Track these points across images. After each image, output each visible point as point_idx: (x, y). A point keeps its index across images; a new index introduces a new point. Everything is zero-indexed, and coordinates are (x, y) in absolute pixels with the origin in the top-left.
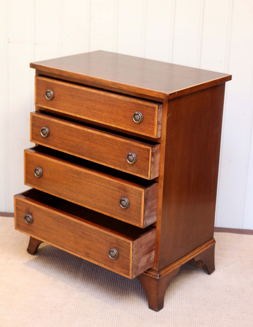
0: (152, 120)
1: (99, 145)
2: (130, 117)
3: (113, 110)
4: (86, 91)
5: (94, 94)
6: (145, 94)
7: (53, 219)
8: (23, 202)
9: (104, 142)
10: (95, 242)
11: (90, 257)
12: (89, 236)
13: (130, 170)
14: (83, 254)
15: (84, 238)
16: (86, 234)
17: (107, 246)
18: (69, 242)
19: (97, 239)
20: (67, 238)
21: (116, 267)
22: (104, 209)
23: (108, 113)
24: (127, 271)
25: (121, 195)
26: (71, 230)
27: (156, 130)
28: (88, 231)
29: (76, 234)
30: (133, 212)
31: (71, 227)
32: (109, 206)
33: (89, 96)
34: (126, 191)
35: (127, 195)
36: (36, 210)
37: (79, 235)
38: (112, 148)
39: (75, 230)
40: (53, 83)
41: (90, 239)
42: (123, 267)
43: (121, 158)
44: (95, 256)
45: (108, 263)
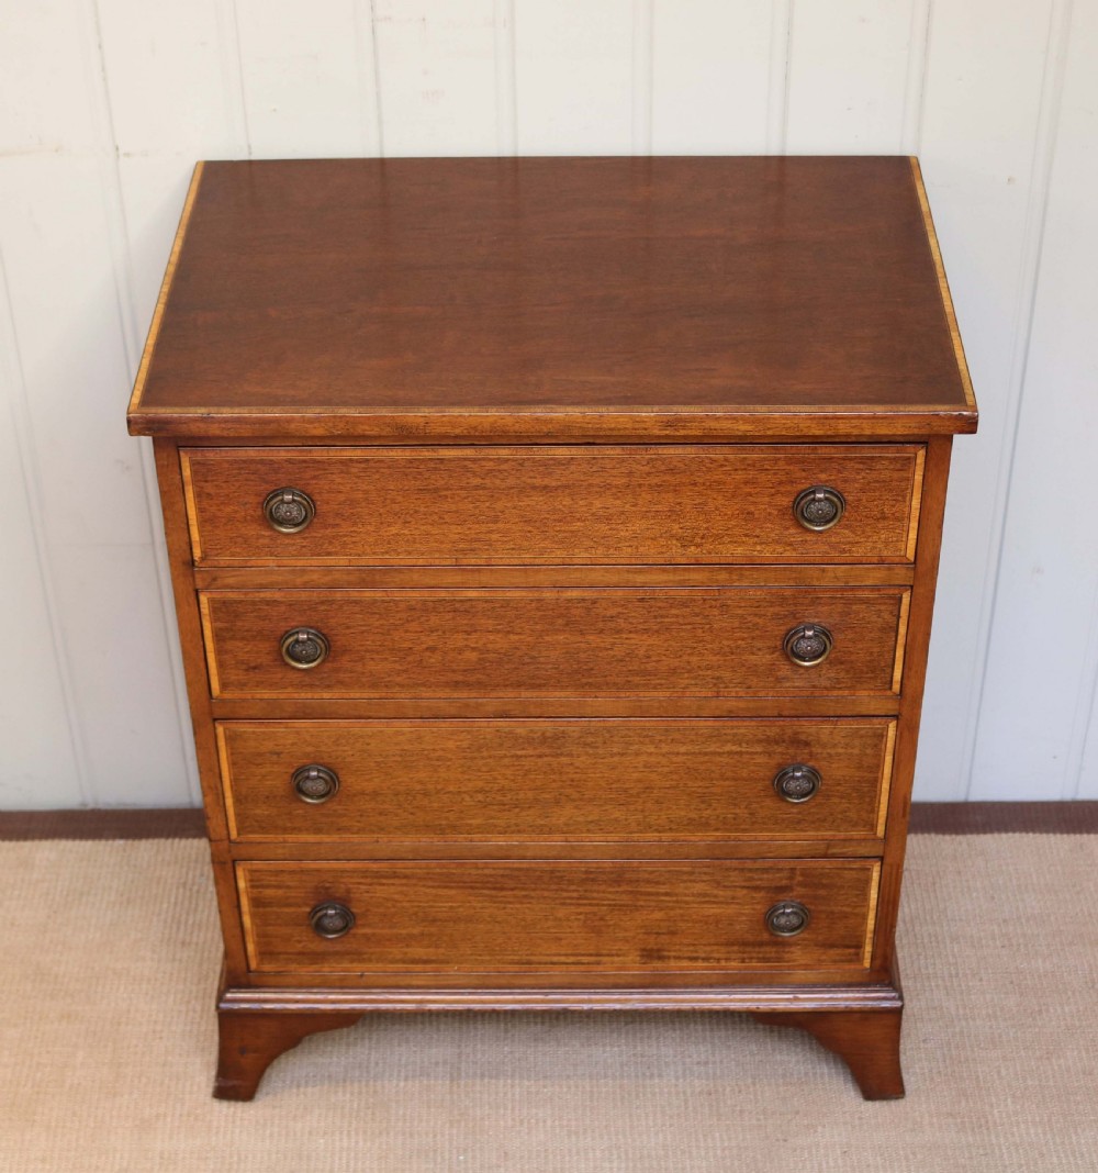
0: (892, 502)
1: (630, 632)
2: (775, 511)
3: (680, 503)
4: (515, 460)
5: (564, 465)
7: (472, 888)
8: (292, 872)
9: (655, 617)
10: (695, 905)
11: (669, 957)
12: (667, 894)
13: (797, 684)
14: (633, 957)
15: (637, 908)
16: (649, 894)
17: (758, 903)
18: (561, 939)
19: (705, 895)
20: (548, 928)
21: (800, 953)
22: (688, 824)
23: (652, 521)
24: (852, 951)
25: (781, 761)
26: (568, 901)
27: (913, 535)
28: (658, 883)
29: (598, 905)
30: (836, 800)
31: (566, 891)
32: (715, 809)
33: (532, 474)
34: (807, 744)
35: (811, 754)
36: (369, 881)
37: (610, 905)
38: (700, 631)
39: (588, 894)
40: (305, 461)
41: (669, 902)
42: (832, 946)
43: (753, 654)
44: (691, 948)
45: (758, 953)
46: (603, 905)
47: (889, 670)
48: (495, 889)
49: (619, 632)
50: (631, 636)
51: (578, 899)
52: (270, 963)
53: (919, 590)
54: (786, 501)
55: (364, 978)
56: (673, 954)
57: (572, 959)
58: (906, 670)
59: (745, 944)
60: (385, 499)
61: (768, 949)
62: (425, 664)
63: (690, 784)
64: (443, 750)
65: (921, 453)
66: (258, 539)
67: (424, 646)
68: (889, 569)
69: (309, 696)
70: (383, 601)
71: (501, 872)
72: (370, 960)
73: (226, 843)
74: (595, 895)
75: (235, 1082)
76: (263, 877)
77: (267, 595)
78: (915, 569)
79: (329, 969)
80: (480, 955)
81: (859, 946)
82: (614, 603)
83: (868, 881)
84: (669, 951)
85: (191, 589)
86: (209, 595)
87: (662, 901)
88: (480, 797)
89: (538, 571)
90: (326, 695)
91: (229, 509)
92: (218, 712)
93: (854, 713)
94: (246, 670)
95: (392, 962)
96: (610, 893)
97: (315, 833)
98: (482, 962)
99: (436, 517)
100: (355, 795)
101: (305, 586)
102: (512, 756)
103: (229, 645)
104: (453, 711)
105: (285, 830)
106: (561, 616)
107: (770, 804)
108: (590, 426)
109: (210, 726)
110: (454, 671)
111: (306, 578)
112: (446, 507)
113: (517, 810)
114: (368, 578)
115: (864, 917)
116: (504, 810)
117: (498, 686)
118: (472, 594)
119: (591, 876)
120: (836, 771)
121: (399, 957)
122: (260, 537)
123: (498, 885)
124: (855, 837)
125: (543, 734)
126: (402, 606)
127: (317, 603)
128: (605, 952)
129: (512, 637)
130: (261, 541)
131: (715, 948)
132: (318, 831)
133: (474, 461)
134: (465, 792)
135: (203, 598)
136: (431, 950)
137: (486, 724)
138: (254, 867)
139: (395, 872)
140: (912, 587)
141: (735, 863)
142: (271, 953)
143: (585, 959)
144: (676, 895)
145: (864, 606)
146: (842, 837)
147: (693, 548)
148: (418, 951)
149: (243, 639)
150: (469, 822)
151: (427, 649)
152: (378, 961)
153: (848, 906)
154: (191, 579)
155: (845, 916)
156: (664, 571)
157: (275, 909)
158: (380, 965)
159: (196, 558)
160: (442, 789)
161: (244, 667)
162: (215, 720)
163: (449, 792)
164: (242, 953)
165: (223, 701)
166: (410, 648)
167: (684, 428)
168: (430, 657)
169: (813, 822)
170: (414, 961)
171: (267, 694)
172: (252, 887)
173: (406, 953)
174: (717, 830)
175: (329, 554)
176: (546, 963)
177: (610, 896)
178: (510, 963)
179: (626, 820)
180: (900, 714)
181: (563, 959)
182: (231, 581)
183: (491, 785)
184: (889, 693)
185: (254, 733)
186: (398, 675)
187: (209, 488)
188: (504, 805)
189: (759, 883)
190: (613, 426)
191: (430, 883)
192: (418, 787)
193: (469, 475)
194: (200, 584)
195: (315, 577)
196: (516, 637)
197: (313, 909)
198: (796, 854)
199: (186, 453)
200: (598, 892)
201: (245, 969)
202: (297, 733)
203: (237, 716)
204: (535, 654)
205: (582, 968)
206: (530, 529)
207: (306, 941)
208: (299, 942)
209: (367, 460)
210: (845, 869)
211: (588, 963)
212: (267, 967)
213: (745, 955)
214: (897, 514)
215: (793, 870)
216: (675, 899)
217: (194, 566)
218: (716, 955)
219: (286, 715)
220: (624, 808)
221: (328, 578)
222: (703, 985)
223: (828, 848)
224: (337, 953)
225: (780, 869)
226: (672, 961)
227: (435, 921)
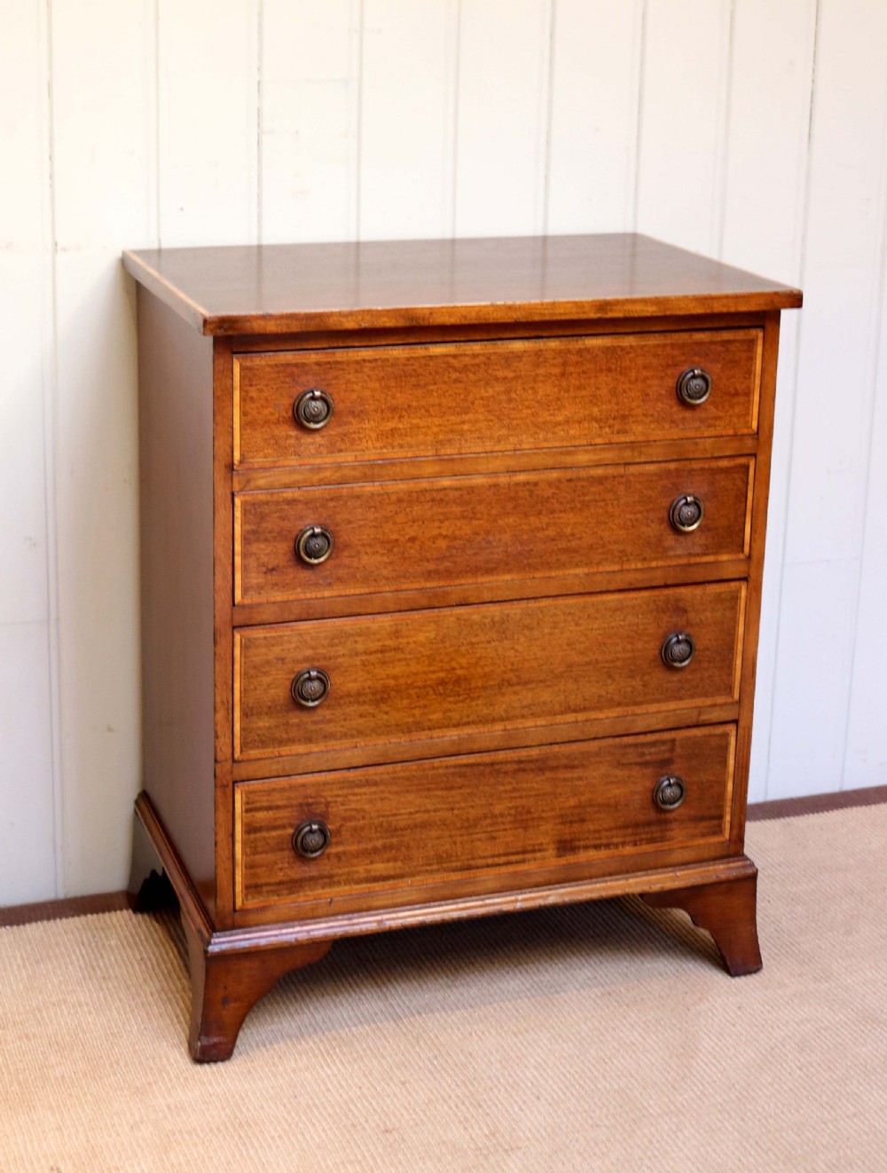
1: (561, 512)
2: (663, 392)
4: (484, 354)
5: (518, 357)
6: (725, 310)
7: (428, 790)
8: (284, 790)
9: (579, 496)
10: (601, 788)
11: (579, 848)
12: (579, 779)
13: (678, 553)
14: (551, 852)
16: (566, 780)
17: (647, 780)
18: (495, 838)
19: (608, 776)
20: (487, 827)
21: (678, 830)
22: (598, 702)
23: (580, 406)
24: (716, 822)
25: (666, 631)
26: (504, 795)
27: (756, 408)
28: (573, 767)
29: (526, 796)
30: (705, 665)
31: (503, 784)
32: (618, 684)
34: (685, 610)
35: (688, 620)
36: (345, 791)
37: (536, 795)
38: (611, 506)
39: (519, 786)
40: (329, 363)
41: (581, 786)
42: (703, 818)
43: (648, 526)
44: (597, 835)
45: (647, 833)
47: (741, 535)
48: (446, 789)
49: (553, 512)
50: (562, 515)
51: (511, 791)
52: (254, 898)
53: (761, 457)
54: (671, 383)
55: (333, 903)
56: (582, 843)
57: (502, 860)
58: (753, 534)
59: (637, 825)
60: (387, 395)
61: (653, 828)
62: (406, 555)
64: (415, 642)
65: (761, 335)
66: (287, 439)
67: (407, 537)
68: (741, 440)
69: (313, 595)
70: (379, 495)
71: (452, 770)
72: (339, 883)
73: (230, 761)
74: (525, 786)
75: (216, 1040)
76: (257, 798)
77: (289, 494)
78: (758, 439)
79: (305, 898)
80: (430, 865)
81: (721, 817)
82: (550, 484)
83: (726, 748)
84: (579, 840)
85: (228, 492)
86: (242, 498)
87: (576, 786)
89: (496, 457)
90: (327, 594)
91: (266, 412)
92: (239, 619)
93: (717, 578)
94: (266, 573)
95: (357, 882)
96: (536, 782)
97: (306, 743)
98: (432, 872)
99: (423, 411)
100: (341, 698)
101: (321, 483)
102: (468, 644)
103: (254, 548)
104: (424, 602)
105: (281, 743)
106: (511, 499)
107: (659, 676)
108: (547, 312)
109: (230, 632)
110: (428, 560)
111: (321, 475)
112: (431, 401)
113: (469, 700)
114: (369, 472)
115: (724, 786)
116: (459, 701)
117: (461, 572)
118: (446, 482)
119: (522, 766)
120: (704, 639)
121: (363, 875)
122: (288, 437)
123: (449, 785)
124: (719, 702)
125: (492, 620)
126: (394, 498)
127: (327, 500)
128: (529, 848)
129: (474, 522)
130: (289, 442)
131: (615, 832)
132: (309, 740)
133: (455, 356)
134: (429, 686)
135: (238, 501)
136: (391, 864)
137: (449, 613)
138: (251, 788)
139: (367, 780)
140: (755, 455)
141: (631, 740)
142: (256, 886)
143: (513, 858)
144: (587, 778)
145: (723, 475)
146: (709, 703)
147: (607, 429)
148: (380, 868)
149: (266, 540)
150: (431, 717)
151: (409, 539)
152: (347, 882)
153: (714, 774)
154: (230, 482)
155: (712, 785)
156: (586, 451)
157: (265, 834)
158: (347, 888)
159: (236, 462)
160: (411, 684)
161: (264, 569)
162: (234, 627)
163: (416, 687)
164: (231, 889)
165: (243, 607)
166: (397, 540)
167: (611, 311)
168: (411, 548)
169: (689, 690)
170: (376, 879)
171: (279, 596)
172: (247, 811)
173: (368, 871)
175: (341, 451)
176: (483, 867)
177: (536, 786)
178: (455, 871)
179: (551, 702)
180: (749, 575)
181: (497, 860)
182: (261, 482)
183: (450, 676)
184: (742, 556)
185: (265, 638)
186: (385, 567)
187: (253, 393)
189: (649, 758)
190: (562, 311)
191: (395, 789)
192: (393, 683)
193: (451, 370)
194: (236, 487)
195: (328, 474)
196: (477, 522)
197: (296, 830)
199: (237, 359)
200: (527, 782)
201: (231, 908)
202: (300, 635)
203: (253, 622)
204: (491, 538)
205: (511, 869)
206: (492, 418)
207: (287, 867)
208: (281, 869)
209: (376, 360)
210: (710, 736)
211: (516, 863)
212: (251, 904)
213: (637, 838)
214: (746, 390)
215: (673, 741)
216: (585, 783)
217: (233, 469)
218: (615, 840)
219: (293, 617)
220: (550, 690)
221: (338, 474)
222: (604, 875)
223: (699, 715)
224: (312, 879)
225: (664, 742)
226: (581, 851)
227: (396, 830)
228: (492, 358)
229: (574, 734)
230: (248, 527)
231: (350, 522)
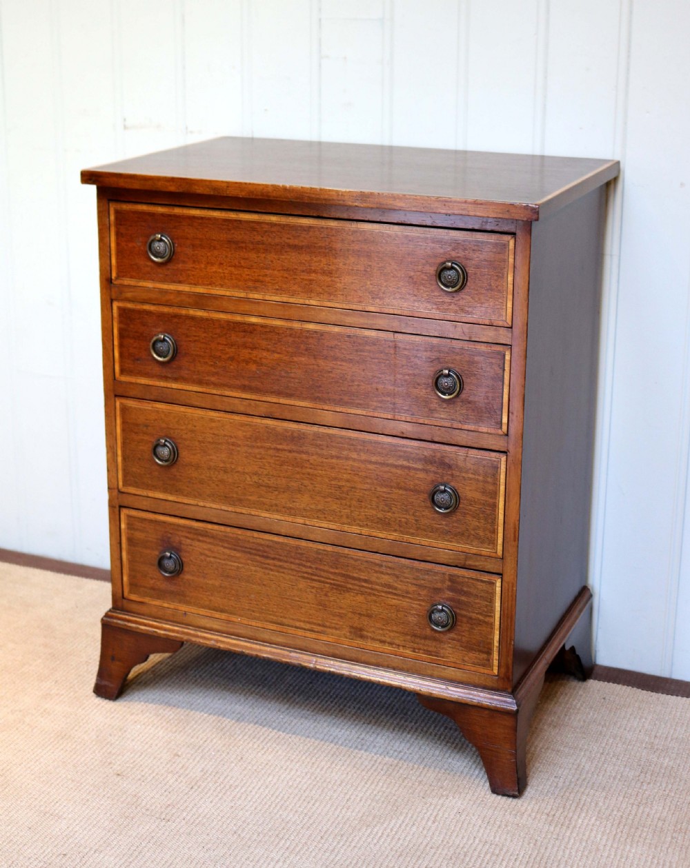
0: (496, 278)
1: (342, 360)
2: (425, 277)
3: (370, 266)
4: (280, 225)
5: (305, 230)
7: (250, 553)
8: (152, 522)
9: (357, 351)
10: (383, 594)
11: (367, 637)
12: (365, 581)
13: (442, 416)
14: (345, 632)
15: (348, 590)
16: (355, 579)
17: (423, 600)
18: (301, 607)
19: (389, 586)
20: (294, 596)
21: (450, 650)
22: (378, 522)
23: (355, 277)
24: (485, 656)
25: (434, 478)
26: (306, 575)
27: (509, 305)
28: (360, 570)
29: (323, 582)
30: (470, 518)
31: (304, 566)
32: (394, 513)
33: (289, 236)
34: (450, 467)
35: (452, 475)
36: (192, 536)
37: (331, 584)
38: (383, 365)
39: (318, 572)
40: (172, 216)
41: (366, 587)
42: (471, 649)
43: (415, 388)
44: (381, 632)
45: (424, 645)
46: (327, 583)
47: (499, 412)
48: (263, 556)
49: (336, 359)
50: (344, 364)
51: (312, 574)
52: (134, 593)
53: (516, 349)
54: (432, 270)
55: (186, 616)
56: (369, 635)
57: (308, 626)
58: (510, 414)
59: (415, 636)
61: (428, 642)
62: (227, 369)
63: (379, 489)
65: (512, 242)
67: (228, 356)
68: (496, 330)
69: (165, 385)
70: (207, 320)
71: (267, 543)
72: (190, 603)
73: (116, 491)
74: (322, 573)
75: (106, 682)
76: (134, 523)
77: (147, 307)
78: (511, 332)
79: (168, 605)
80: (253, 611)
81: (489, 652)
82: (333, 337)
83: (493, 594)
84: (368, 632)
85: (108, 298)
86: (118, 304)
87: (363, 586)
88: (255, 478)
89: (290, 307)
90: (174, 386)
91: (131, 245)
92: (120, 392)
93: (479, 446)
94: (133, 361)
95: (203, 607)
96: (332, 573)
97: (163, 492)
98: (255, 618)
99: (236, 262)
100: (186, 465)
101: (167, 303)
102: (274, 449)
103: (126, 342)
104: (242, 409)
106: (303, 343)
107: (427, 514)
109: (113, 399)
110: (243, 377)
111: (166, 298)
112: (242, 255)
113: (276, 493)
114: (200, 301)
115: (492, 626)
116: (269, 492)
117: (267, 392)
118: (254, 320)
120: (469, 492)
121: (207, 603)
122: (145, 265)
123: (265, 554)
124: (483, 553)
125: (292, 434)
126: (217, 324)
127: (172, 317)
128: (328, 624)
129: (275, 355)
130: (146, 269)
131: (396, 634)
132: (165, 490)
133: (258, 223)
134: (247, 473)
135: (115, 306)
136: (225, 601)
137: (260, 421)
138: (130, 514)
139: (207, 532)
140: (510, 346)
141: (407, 562)
142: (136, 586)
143: (315, 628)
144: (371, 583)
145: (481, 358)
146: (474, 552)
147: (378, 300)
148: (218, 601)
149: (133, 338)
150: (250, 498)
151: (229, 358)
152: (195, 604)
153: (481, 614)
154: (110, 291)
155: (480, 623)
157: (140, 549)
158: (196, 608)
159: (113, 278)
160: (234, 469)
161: (132, 358)
162: (116, 396)
163: (238, 472)
164: (120, 581)
165: (120, 382)
166: (220, 356)
168: (231, 365)
169: (456, 535)
171: (143, 381)
172: (129, 529)
173: (211, 601)
174: (395, 531)
175: (180, 282)
176: (292, 626)
177: (332, 577)
178: (271, 622)
179: (340, 512)
180: (507, 451)
181: (302, 625)
182: (129, 295)
183: (262, 470)
184: (499, 432)
185: (135, 408)
186: (213, 376)
187: (123, 230)
188: (269, 487)
189: (423, 582)
191: (226, 545)
192: (222, 465)
193: (255, 233)
194: (113, 296)
195: (172, 298)
196: (278, 356)
198: (445, 562)
199: (112, 204)
200: (324, 571)
201: (121, 595)
202: (157, 412)
203: (127, 394)
204: (288, 370)
205: (314, 635)
206: (286, 275)
207: (156, 578)
208: (152, 579)
209: (203, 219)
210: (478, 580)
211: (318, 632)
212: (133, 597)
213: (415, 646)
214: (499, 288)
215: (443, 574)
216: (370, 586)
217: (111, 282)
218: (397, 641)
219: (152, 398)
220: (339, 502)
221: (179, 299)
222: (388, 667)
223: (466, 560)
224: (172, 593)
225: (436, 574)
226: (369, 640)
227: (228, 576)
228: (285, 228)
229: (359, 544)
230: (123, 326)
231: (187, 336)
